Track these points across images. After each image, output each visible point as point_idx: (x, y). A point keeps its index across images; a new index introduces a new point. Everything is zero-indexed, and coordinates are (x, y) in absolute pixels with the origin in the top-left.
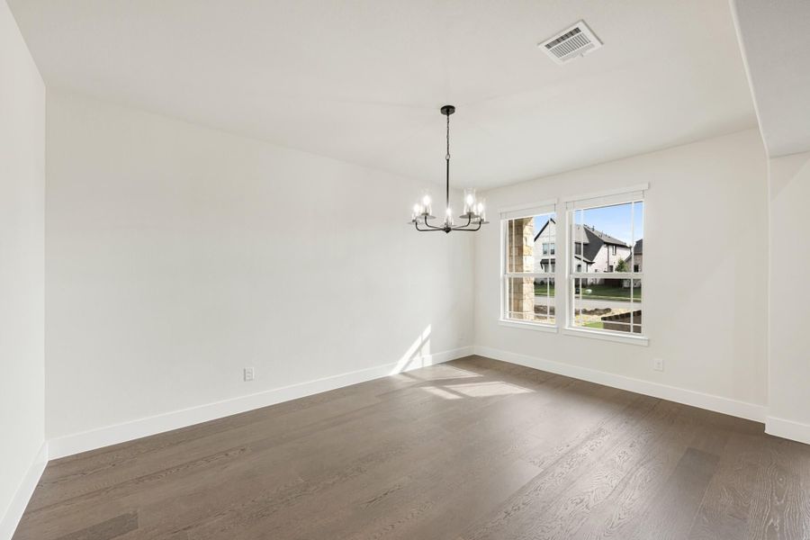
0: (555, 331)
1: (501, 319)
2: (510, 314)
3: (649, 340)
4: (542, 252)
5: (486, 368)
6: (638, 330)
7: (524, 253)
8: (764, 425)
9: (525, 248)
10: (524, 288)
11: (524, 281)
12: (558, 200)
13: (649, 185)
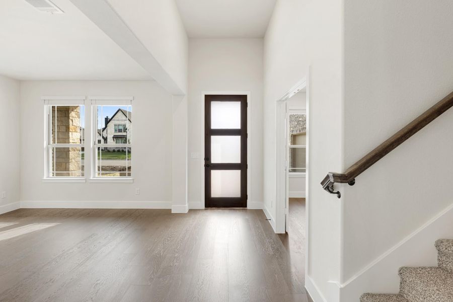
0: (84, 181)
1: (45, 178)
2: (53, 173)
3: (133, 180)
4: (114, 130)
5: (27, 216)
6: (129, 175)
7: (71, 130)
8: (171, 210)
9: (71, 126)
10: (70, 155)
11: (70, 150)
12: (86, 98)
13: (133, 97)
